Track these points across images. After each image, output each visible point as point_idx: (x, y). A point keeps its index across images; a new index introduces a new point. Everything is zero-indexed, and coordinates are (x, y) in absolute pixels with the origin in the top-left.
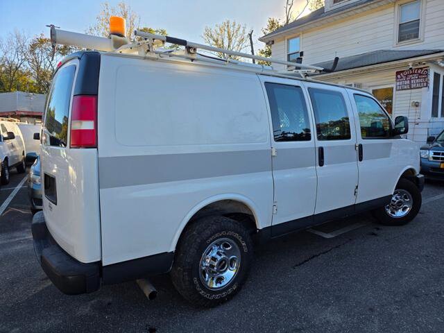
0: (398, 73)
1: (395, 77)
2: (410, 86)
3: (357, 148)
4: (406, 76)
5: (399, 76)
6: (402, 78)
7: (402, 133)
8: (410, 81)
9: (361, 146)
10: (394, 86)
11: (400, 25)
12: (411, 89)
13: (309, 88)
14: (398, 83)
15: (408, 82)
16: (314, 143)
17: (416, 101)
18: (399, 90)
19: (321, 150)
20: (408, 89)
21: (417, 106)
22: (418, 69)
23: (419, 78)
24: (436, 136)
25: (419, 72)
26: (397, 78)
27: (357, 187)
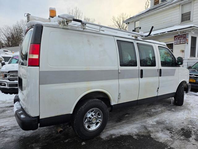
0: (175, 37)
1: (174, 38)
2: (180, 43)
3: (159, 71)
4: (179, 38)
5: (175, 38)
6: (177, 39)
7: (180, 65)
8: (180, 41)
9: (160, 70)
10: (173, 43)
11: (182, 14)
12: (180, 44)
13: (137, 43)
14: (175, 41)
15: (179, 41)
16: (139, 67)
17: (182, 50)
18: (175, 44)
19: (142, 71)
20: (179, 44)
21: (183, 52)
22: (184, 35)
23: (184, 39)
24: (192, 66)
25: (184, 36)
26: (175, 39)
27: (158, 88)
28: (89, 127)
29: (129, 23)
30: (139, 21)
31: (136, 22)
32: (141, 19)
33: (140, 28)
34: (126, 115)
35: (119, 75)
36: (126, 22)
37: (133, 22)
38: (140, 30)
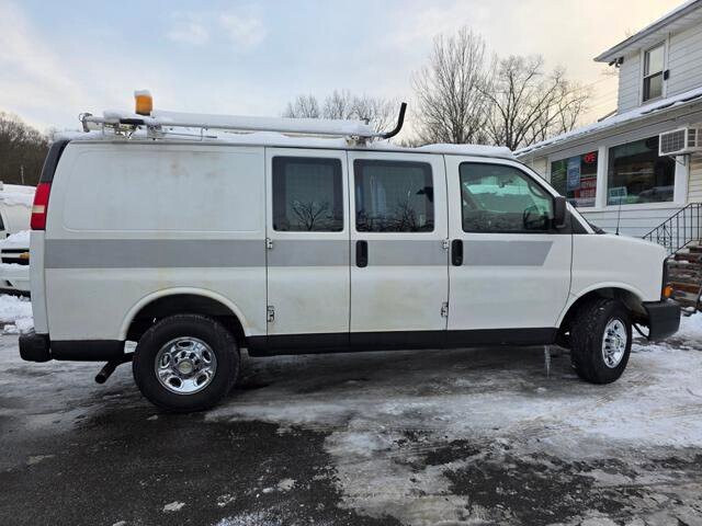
28: (176, 382)
29: (621, 60)
30: (662, 48)
31: (652, 54)
32: (671, 35)
33: (667, 75)
34: (351, 382)
35: (267, 255)
36: (611, 59)
37: (639, 51)
38: (665, 83)
